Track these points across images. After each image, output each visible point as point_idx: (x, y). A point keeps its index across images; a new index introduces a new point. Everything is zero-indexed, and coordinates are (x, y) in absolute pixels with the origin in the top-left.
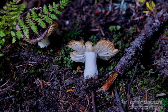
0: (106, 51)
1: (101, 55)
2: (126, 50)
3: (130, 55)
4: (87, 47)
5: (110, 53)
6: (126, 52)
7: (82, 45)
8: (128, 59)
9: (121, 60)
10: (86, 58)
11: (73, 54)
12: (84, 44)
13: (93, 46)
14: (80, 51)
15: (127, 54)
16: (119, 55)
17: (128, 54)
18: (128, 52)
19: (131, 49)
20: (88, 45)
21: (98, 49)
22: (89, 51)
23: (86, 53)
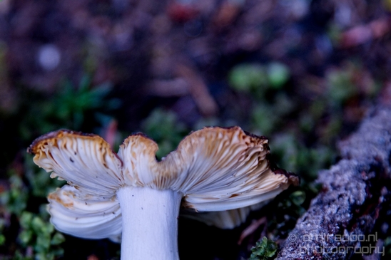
0: (229, 185)
1: (199, 203)
2: (325, 178)
3: (346, 202)
4: (128, 165)
5: (248, 191)
6: (322, 189)
7: (104, 156)
8: (333, 222)
9: (300, 225)
10: (126, 218)
11: (59, 200)
12: (115, 151)
13: (158, 159)
14: (93, 185)
15: (327, 198)
16: (289, 204)
17: (334, 195)
18: (335, 187)
19: (346, 171)
20: (134, 155)
21: (183, 175)
22: (141, 185)
23: (125, 194)
